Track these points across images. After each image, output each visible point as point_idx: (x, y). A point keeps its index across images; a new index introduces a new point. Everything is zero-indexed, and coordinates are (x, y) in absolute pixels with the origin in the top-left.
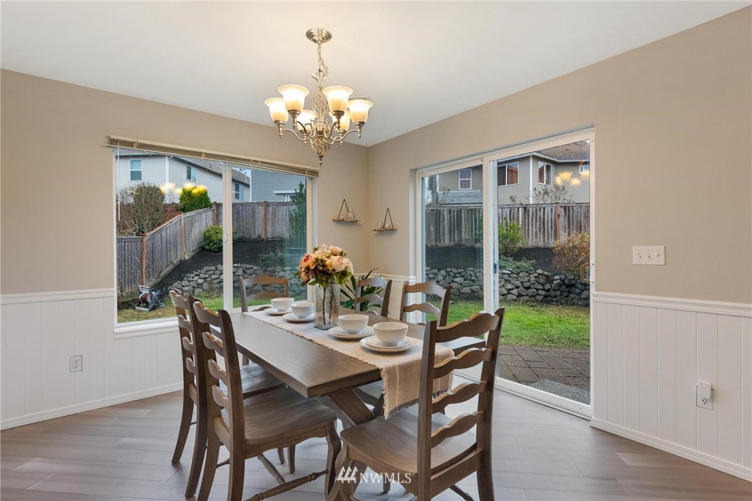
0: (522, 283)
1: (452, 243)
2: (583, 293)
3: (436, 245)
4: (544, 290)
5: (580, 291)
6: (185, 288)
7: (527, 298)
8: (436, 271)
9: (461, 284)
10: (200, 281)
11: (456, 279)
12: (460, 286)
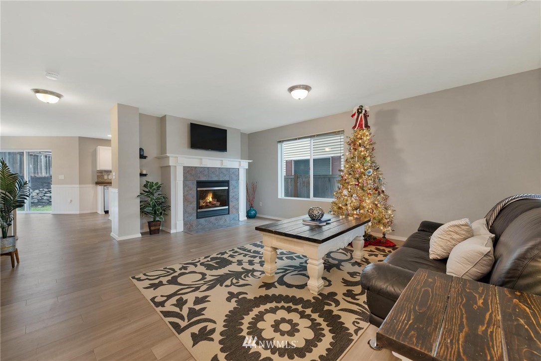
1: (48, 175)
11: (46, 195)
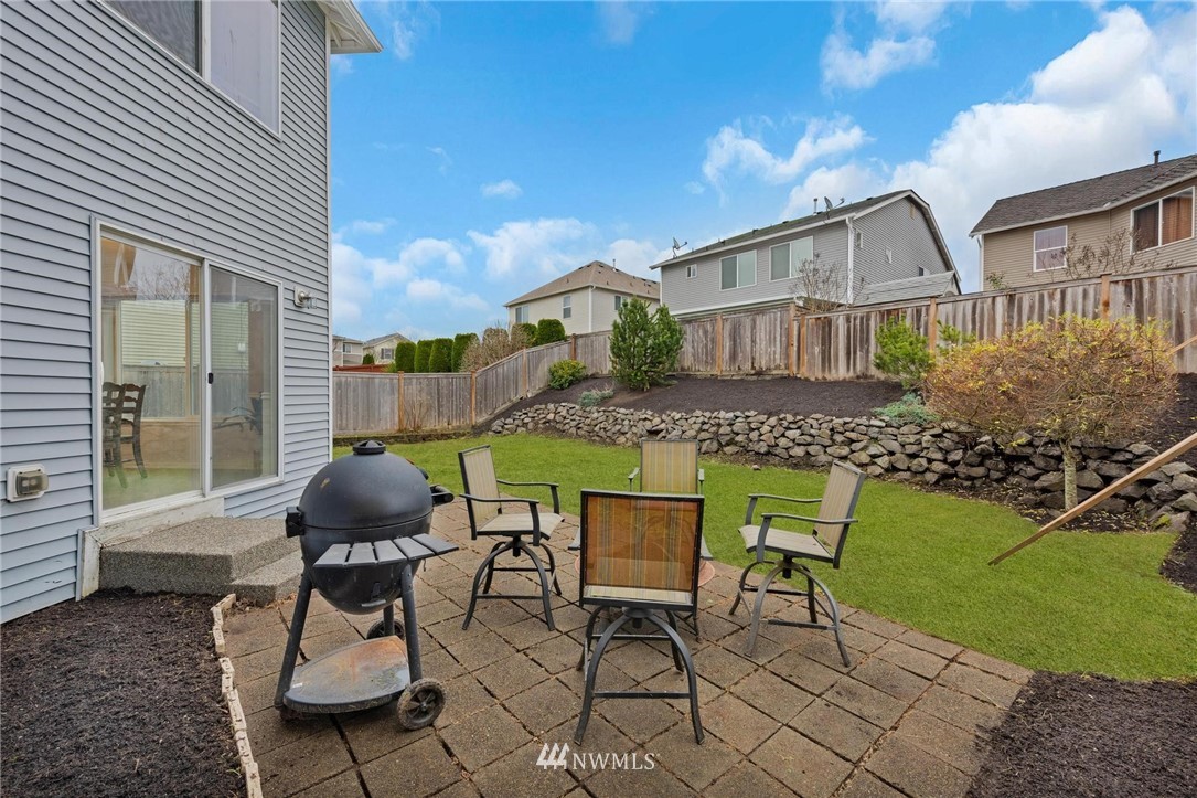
0: (903, 446)
2: (1043, 478)
3: (824, 378)
4: (945, 461)
5: (1036, 472)
6: (506, 427)
7: (907, 475)
8: (765, 417)
9: (794, 441)
10: (527, 420)
12: (791, 444)
